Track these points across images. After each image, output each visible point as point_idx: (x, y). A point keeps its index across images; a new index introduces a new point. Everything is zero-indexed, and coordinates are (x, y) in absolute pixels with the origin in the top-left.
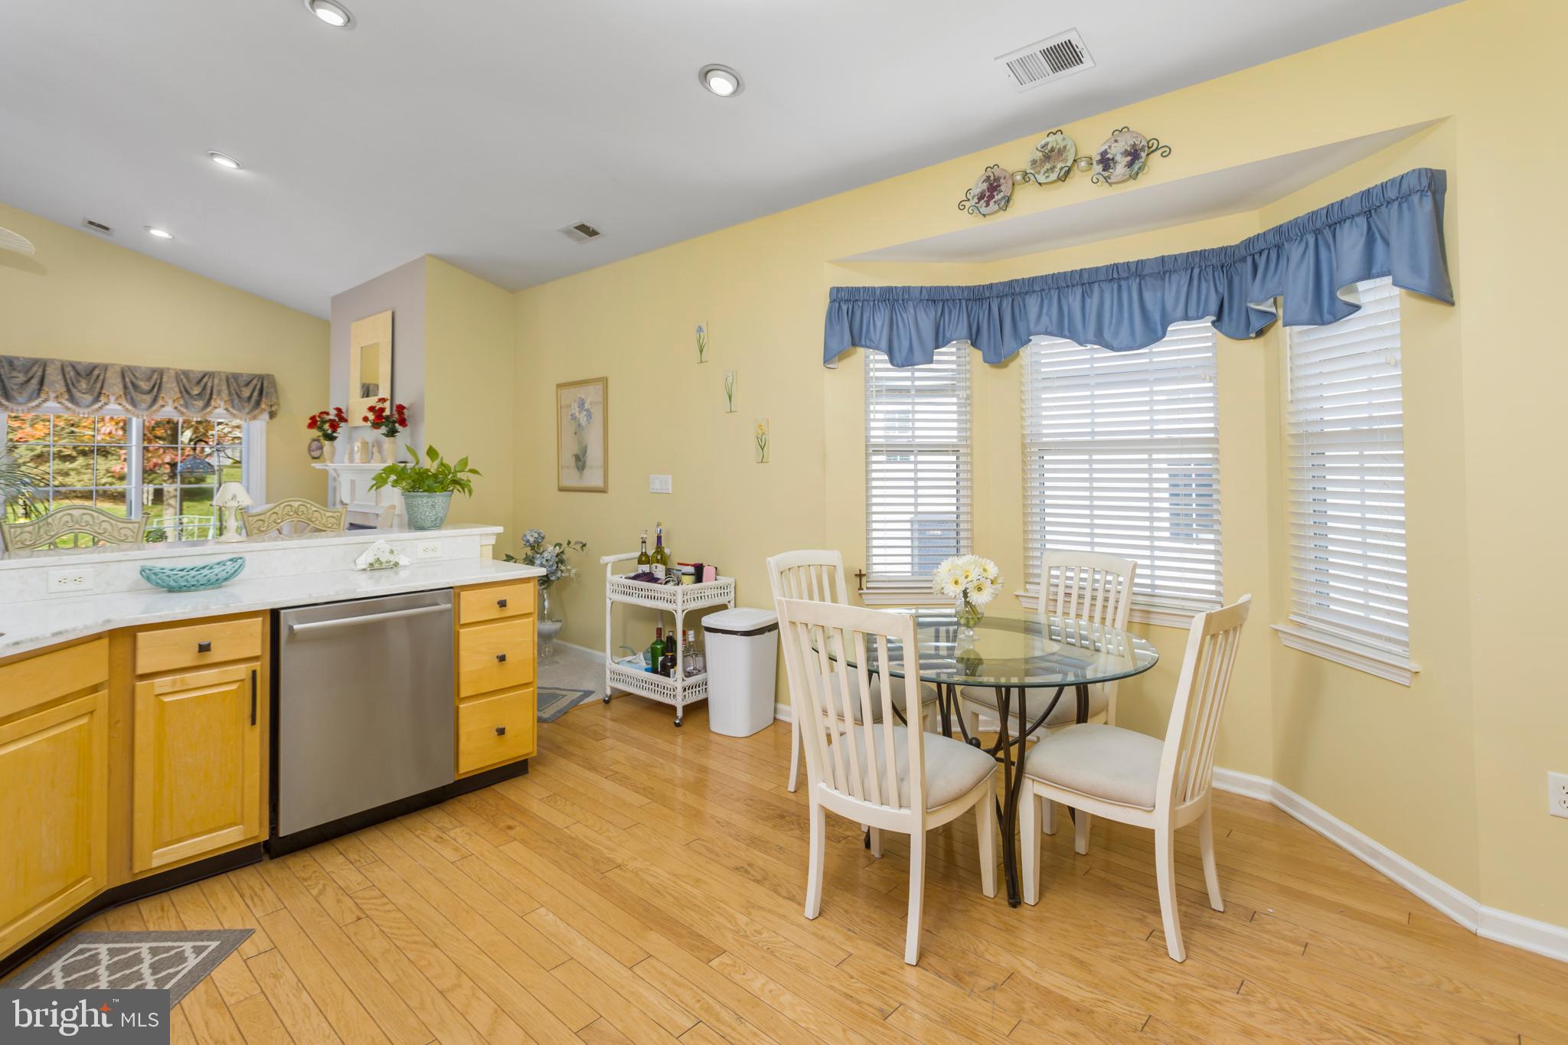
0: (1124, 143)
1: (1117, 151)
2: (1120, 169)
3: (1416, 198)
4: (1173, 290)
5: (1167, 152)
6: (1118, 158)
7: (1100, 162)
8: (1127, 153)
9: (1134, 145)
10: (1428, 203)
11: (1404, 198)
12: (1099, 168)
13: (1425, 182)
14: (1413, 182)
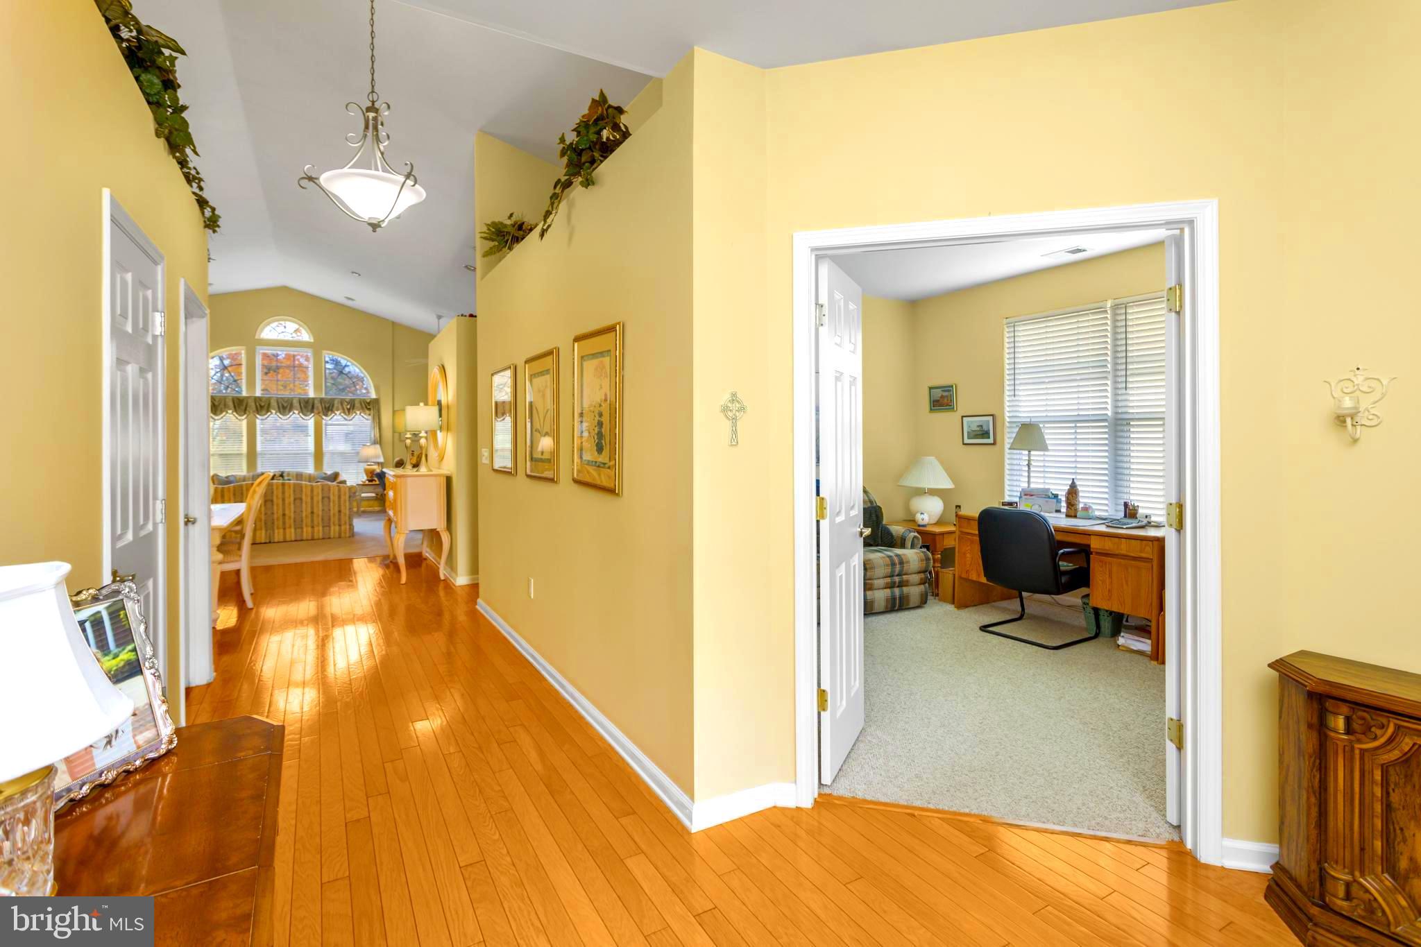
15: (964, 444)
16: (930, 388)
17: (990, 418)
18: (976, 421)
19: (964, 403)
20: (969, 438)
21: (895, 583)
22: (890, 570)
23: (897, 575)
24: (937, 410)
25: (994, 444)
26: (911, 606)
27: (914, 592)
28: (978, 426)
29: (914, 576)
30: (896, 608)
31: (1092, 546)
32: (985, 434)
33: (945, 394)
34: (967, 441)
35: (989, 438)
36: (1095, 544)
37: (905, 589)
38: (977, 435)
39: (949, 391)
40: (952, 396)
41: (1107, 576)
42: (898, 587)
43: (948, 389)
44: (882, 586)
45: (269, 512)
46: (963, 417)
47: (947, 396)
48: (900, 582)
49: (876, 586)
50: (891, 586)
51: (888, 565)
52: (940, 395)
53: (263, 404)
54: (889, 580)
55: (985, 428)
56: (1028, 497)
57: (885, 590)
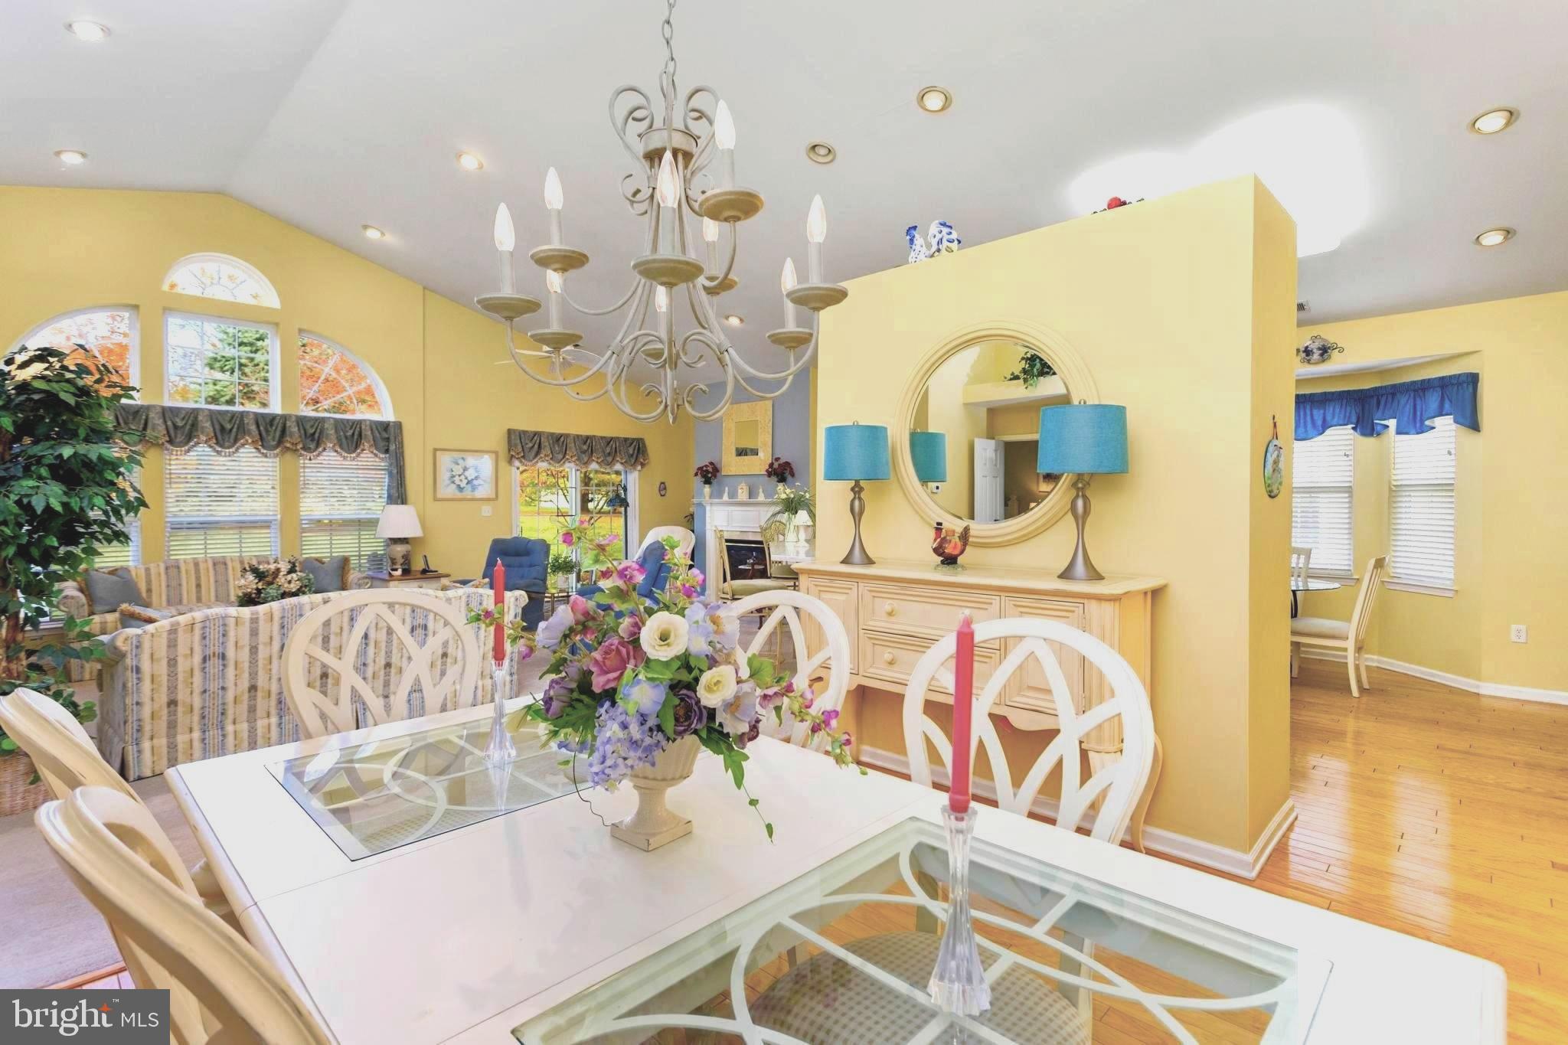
0: (1318, 344)
1: (1314, 347)
2: (1316, 356)
3: (1465, 385)
4: (1333, 411)
5: (1341, 350)
6: (1315, 351)
7: (1304, 352)
8: (1319, 349)
9: (1323, 346)
10: (1471, 389)
11: (1459, 384)
12: (1304, 355)
13: (1470, 379)
14: (1464, 379)
45: (213, 686)
53: (180, 424)
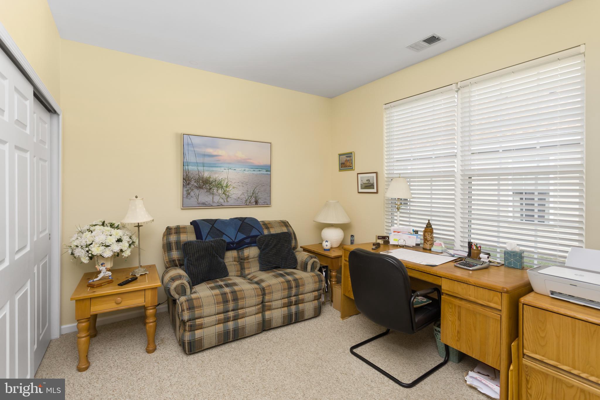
15: (359, 193)
16: (340, 155)
17: (374, 175)
18: (366, 177)
19: (359, 165)
20: (362, 188)
21: (291, 302)
22: (287, 293)
23: (294, 296)
24: (343, 169)
25: (377, 193)
26: (306, 318)
27: (309, 307)
28: (367, 180)
29: (309, 294)
30: (293, 321)
31: (442, 288)
32: (371, 186)
33: (348, 159)
34: (360, 190)
35: (374, 188)
36: (445, 286)
37: (301, 306)
38: (367, 186)
39: (350, 157)
40: (352, 160)
41: (457, 318)
42: (295, 305)
43: (349, 155)
44: (280, 306)
46: (358, 174)
47: (349, 160)
48: (296, 301)
49: (273, 307)
50: (289, 305)
51: (284, 289)
52: (345, 160)
54: (286, 300)
55: (371, 182)
56: (396, 233)
57: (283, 309)
